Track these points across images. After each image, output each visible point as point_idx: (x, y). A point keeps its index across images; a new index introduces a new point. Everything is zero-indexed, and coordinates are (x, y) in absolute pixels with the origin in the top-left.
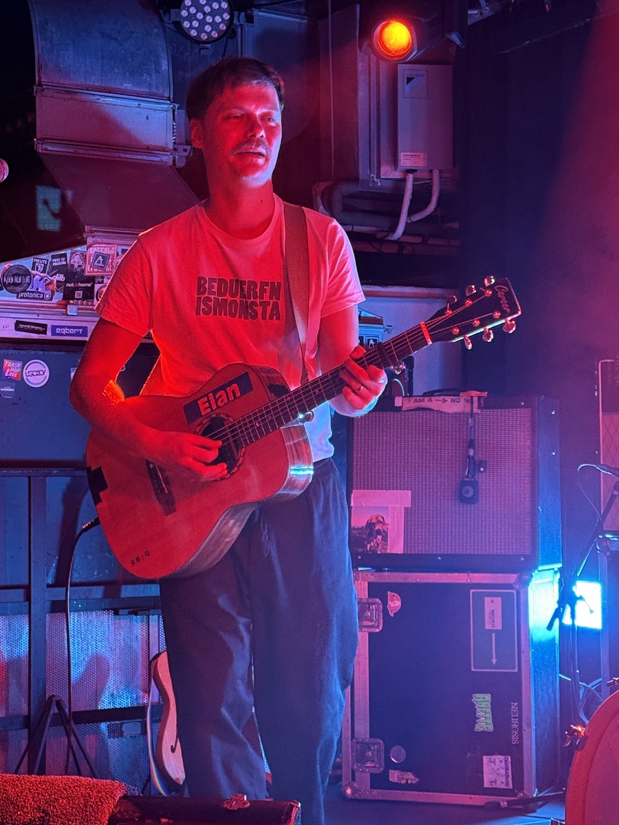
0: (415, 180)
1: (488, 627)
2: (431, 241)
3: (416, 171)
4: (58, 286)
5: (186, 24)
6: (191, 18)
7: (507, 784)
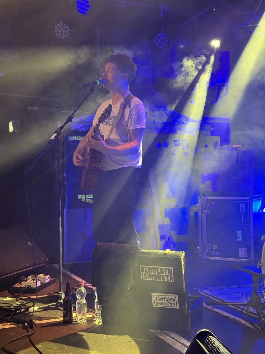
1: (241, 212)
5: (156, 44)
7: (246, 256)
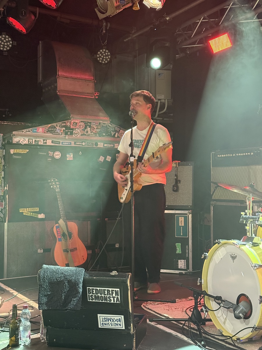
1: (180, 225)
2: (165, 119)
3: (161, 100)
4: (63, 131)
5: (98, 59)
6: (100, 57)
7: (185, 267)
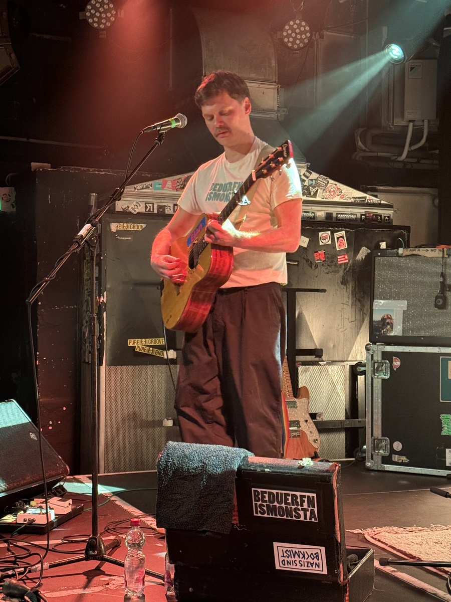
0: (414, 126)
1: (450, 377)
2: (422, 161)
3: (414, 121)
5: (286, 40)
6: (289, 36)
